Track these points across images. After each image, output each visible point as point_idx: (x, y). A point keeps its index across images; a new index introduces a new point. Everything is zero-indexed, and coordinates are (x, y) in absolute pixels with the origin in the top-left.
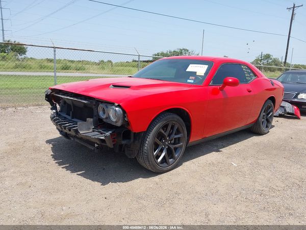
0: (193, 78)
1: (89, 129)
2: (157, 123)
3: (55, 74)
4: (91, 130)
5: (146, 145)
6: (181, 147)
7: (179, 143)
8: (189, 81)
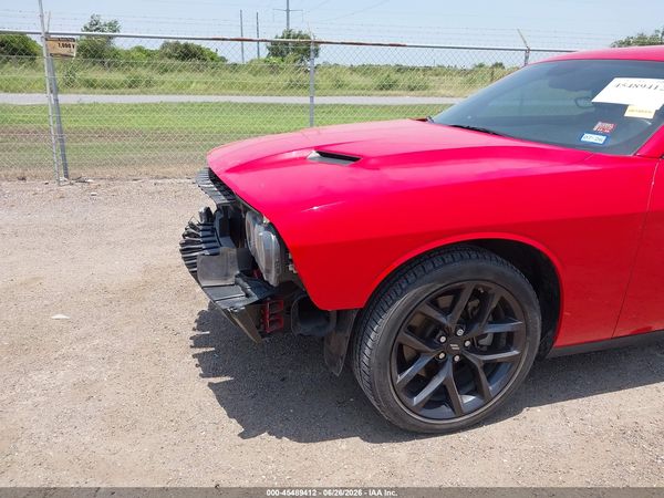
0: (609, 126)
1: (227, 276)
2: (411, 286)
3: (312, 101)
4: (231, 281)
5: (367, 351)
6: (514, 361)
7: (507, 349)
8: (589, 138)
